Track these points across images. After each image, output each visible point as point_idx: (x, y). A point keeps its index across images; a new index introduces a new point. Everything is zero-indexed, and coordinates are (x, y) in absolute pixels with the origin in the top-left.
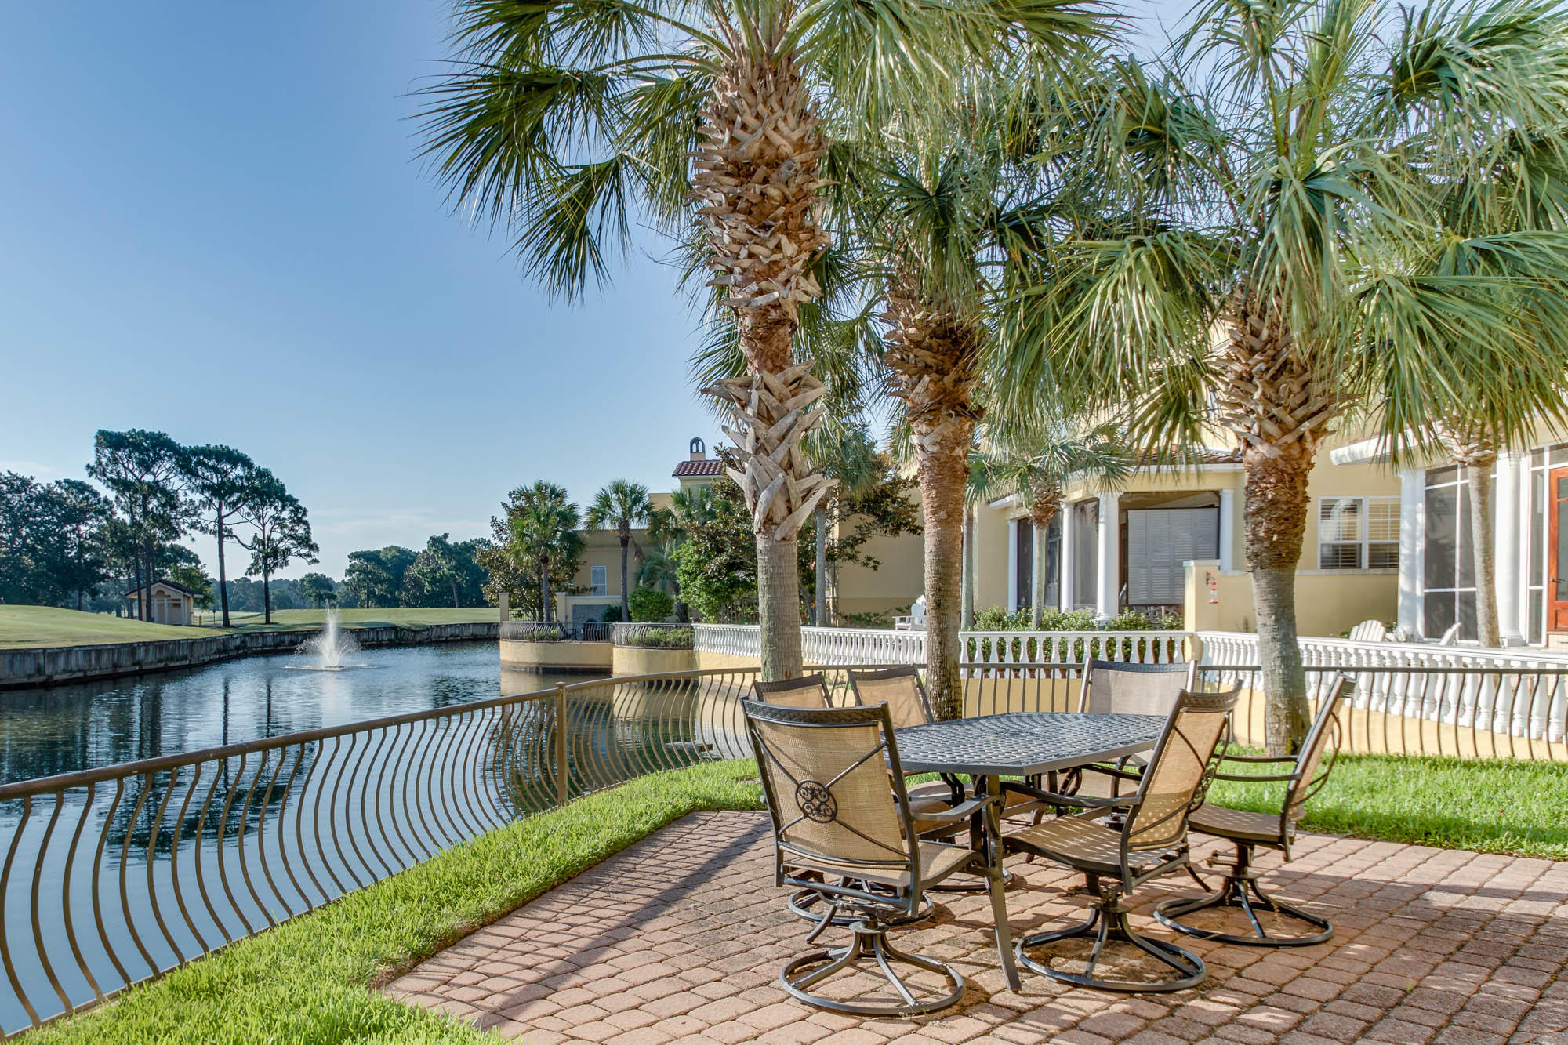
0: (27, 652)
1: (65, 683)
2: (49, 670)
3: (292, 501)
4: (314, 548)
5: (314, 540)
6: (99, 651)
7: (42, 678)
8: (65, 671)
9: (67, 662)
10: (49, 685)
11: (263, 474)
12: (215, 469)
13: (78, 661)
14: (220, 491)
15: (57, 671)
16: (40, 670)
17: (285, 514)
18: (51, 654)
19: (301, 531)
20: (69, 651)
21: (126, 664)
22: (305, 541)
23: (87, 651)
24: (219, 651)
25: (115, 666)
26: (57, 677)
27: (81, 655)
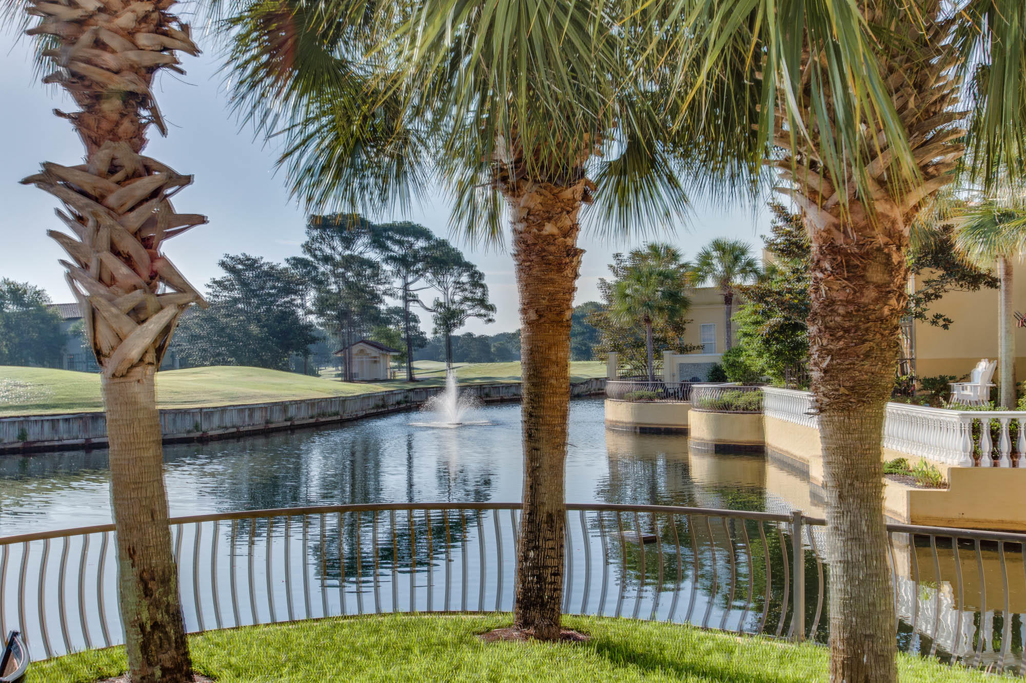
0: (186, 412)
1: (220, 438)
2: (205, 427)
3: (468, 267)
4: (491, 308)
5: (491, 300)
6: (252, 409)
7: (198, 434)
8: (220, 427)
9: (222, 419)
10: (204, 440)
11: (443, 244)
12: (400, 243)
13: (232, 420)
14: (404, 263)
15: (212, 427)
16: (197, 427)
17: (465, 278)
18: (207, 413)
19: (479, 293)
20: (223, 409)
21: (278, 420)
22: (482, 302)
23: (241, 409)
24: (377, 407)
25: (267, 422)
26: (211, 433)
27: (235, 413)
